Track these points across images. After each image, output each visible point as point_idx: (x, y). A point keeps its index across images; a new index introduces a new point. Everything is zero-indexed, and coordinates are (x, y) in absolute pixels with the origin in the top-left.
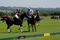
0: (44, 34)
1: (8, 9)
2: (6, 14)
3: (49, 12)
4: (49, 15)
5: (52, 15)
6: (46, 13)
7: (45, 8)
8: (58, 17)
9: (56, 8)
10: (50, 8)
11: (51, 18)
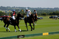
0: (43, 33)
1: (7, 9)
2: (5, 14)
3: (48, 12)
4: (48, 15)
5: (50, 14)
6: (45, 13)
7: (44, 8)
8: (57, 16)
9: (55, 8)
10: (48, 8)
11: (50, 18)
